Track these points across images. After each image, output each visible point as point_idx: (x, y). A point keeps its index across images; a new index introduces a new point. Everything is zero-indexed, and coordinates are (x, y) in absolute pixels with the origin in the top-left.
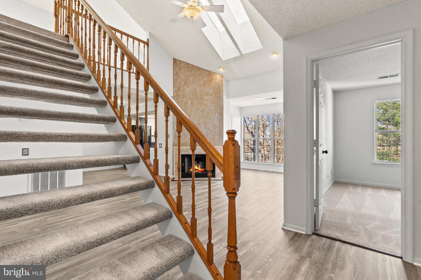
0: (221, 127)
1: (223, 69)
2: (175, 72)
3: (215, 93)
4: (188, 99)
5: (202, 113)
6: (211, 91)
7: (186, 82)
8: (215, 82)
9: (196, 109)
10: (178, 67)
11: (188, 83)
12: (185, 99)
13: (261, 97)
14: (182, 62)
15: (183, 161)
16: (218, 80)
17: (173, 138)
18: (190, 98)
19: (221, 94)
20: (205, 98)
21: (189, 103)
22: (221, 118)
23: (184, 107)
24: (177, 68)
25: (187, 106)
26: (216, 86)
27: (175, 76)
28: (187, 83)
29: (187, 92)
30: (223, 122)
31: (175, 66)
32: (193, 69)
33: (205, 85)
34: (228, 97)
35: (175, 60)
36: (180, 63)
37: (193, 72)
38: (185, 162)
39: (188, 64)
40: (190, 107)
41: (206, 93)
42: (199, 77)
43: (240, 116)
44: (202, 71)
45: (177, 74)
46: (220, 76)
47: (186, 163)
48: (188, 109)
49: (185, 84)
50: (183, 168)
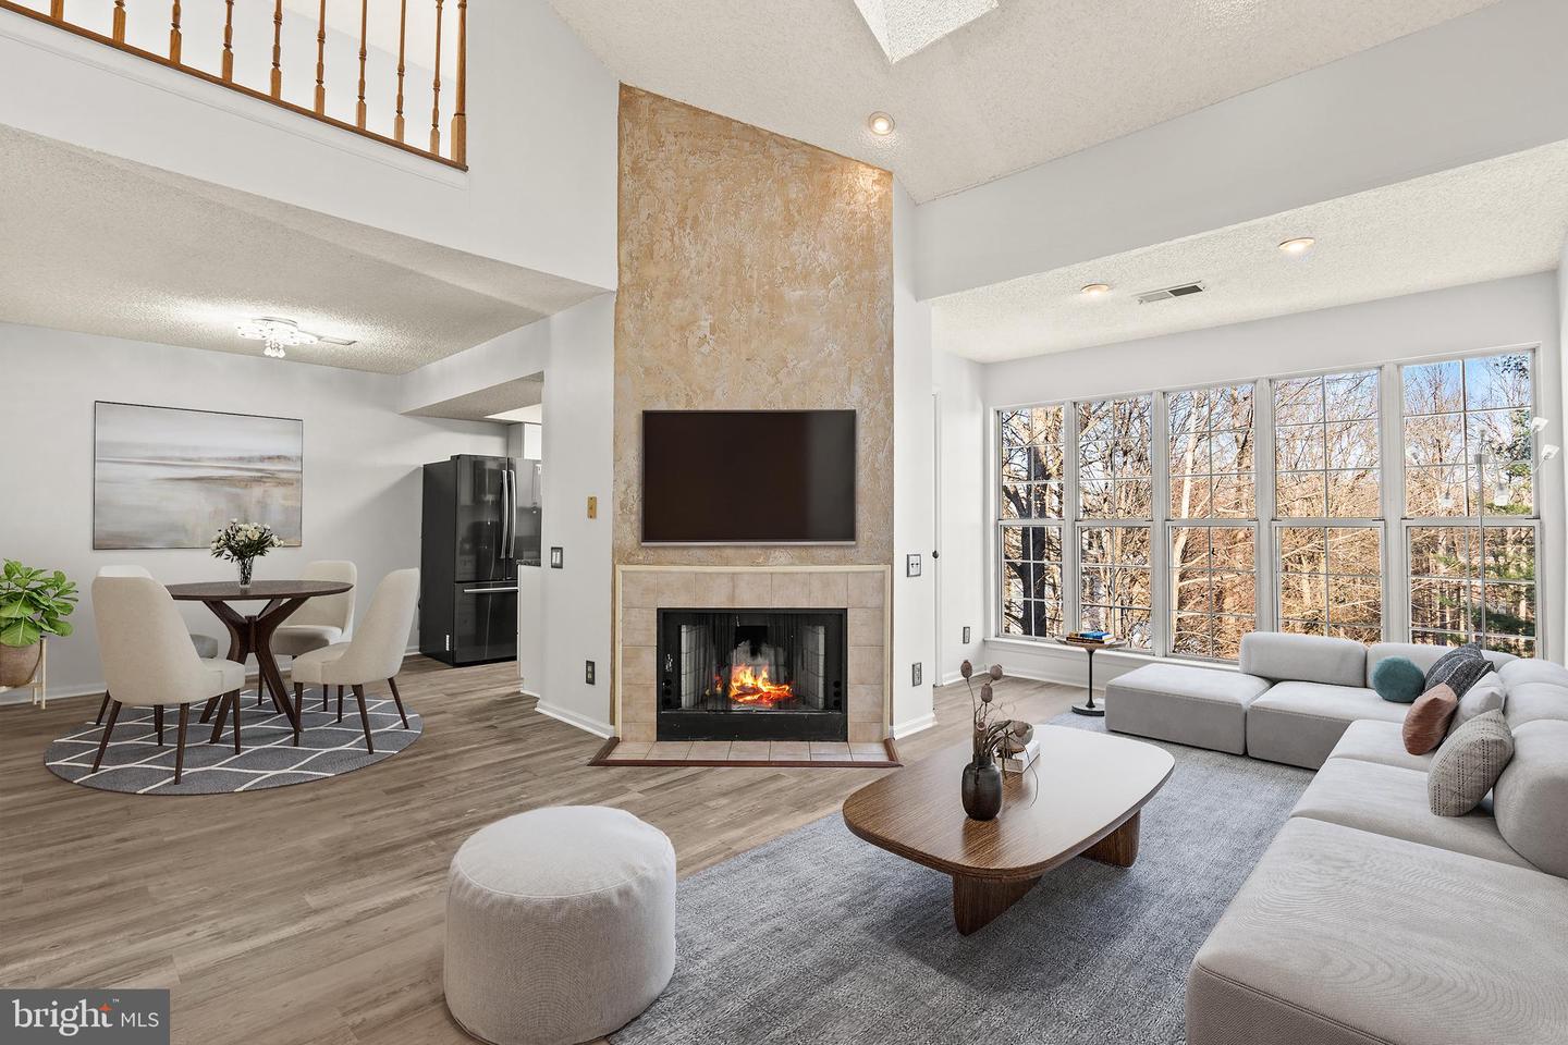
0: (881, 456)
1: (892, 126)
2: (628, 160)
3: (847, 268)
4: (695, 306)
5: (771, 380)
6: (822, 256)
7: (686, 209)
8: (848, 209)
9: (744, 358)
10: (645, 130)
11: (696, 218)
12: (679, 302)
13: (1111, 286)
14: (666, 104)
15: (667, 645)
16: (860, 198)
17: (614, 519)
18: (710, 298)
19: (883, 273)
20: (794, 295)
21: (702, 323)
22: (880, 406)
23: (674, 346)
24: (637, 133)
25: (693, 341)
26: (854, 228)
27: (628, 182)
28: (690, 214)
29: (693, 263)
30: (890, 430)
31: (629, 125)
32: (726, 143)
33: (790, 223)
34: (920, 292)
35: (629, 97)
36: (654, 112)
37: (723, 156)
38: (680, 653)
39: (697, 112)
40: (705, 349)
41: (799, 268)
42: (758, 180)
43: (980, 405)
44: (776, 151)
45: (636, 170)
46: (876, 176)
47: (683, 657)
48: (698, 359)
49: (681, 221)
50: (668, 682)
